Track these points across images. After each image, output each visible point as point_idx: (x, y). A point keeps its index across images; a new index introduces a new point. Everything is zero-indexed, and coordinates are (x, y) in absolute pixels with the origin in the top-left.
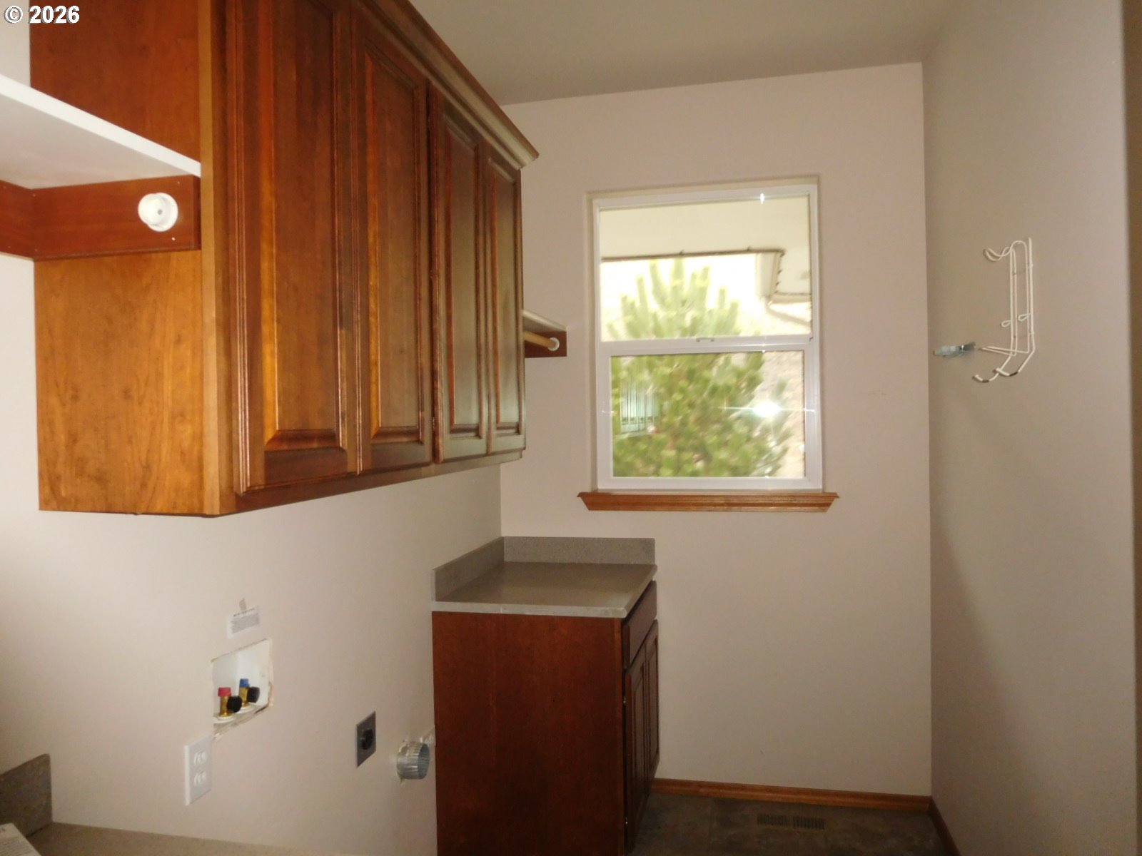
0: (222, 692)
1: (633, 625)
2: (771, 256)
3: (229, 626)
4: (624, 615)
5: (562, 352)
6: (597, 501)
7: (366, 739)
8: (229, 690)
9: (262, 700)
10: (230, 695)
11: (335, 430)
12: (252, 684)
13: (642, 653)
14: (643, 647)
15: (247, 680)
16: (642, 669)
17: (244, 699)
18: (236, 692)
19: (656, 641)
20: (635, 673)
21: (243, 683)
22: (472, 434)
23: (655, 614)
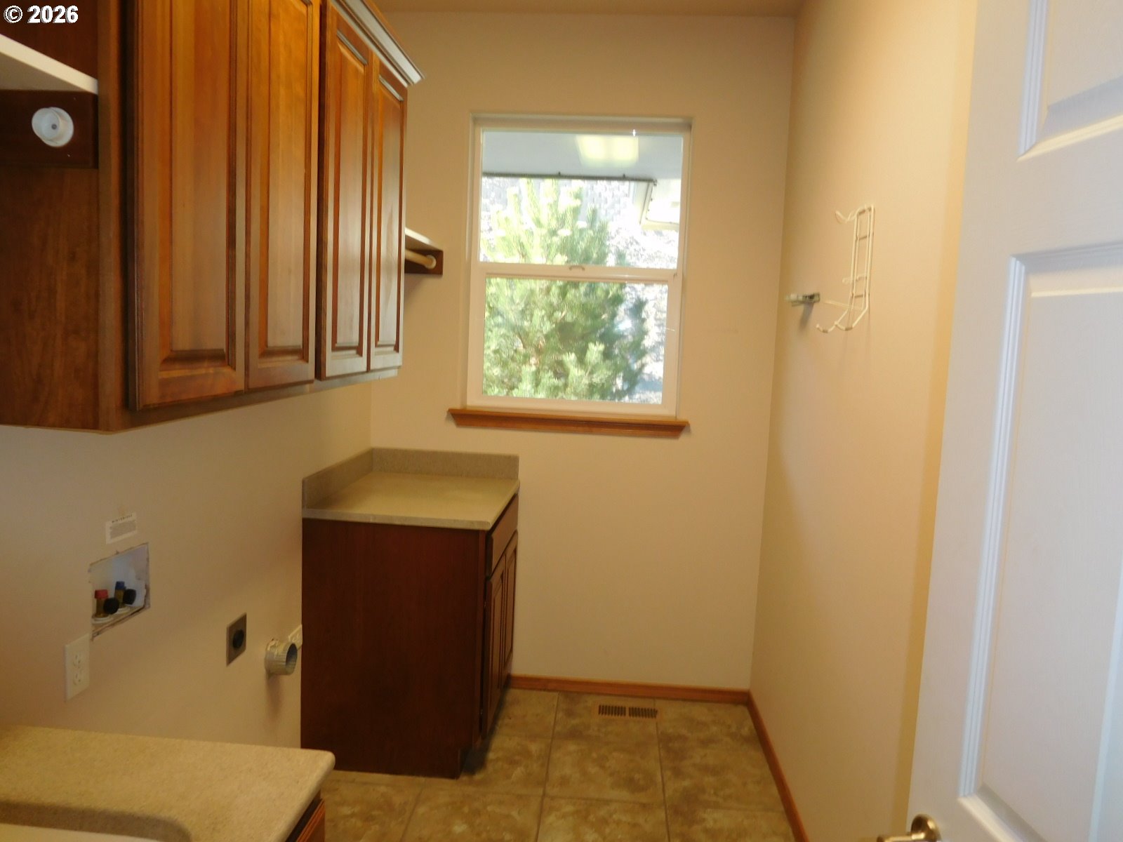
0: (97, 594)
1: (494, 535)
2: (643, 185)
3: (108, 532)
4: (488, 528)
5: (438, 271)
6: (465, 417)
7: (237, 639)
8: (105, 592)
9: (139, 602)
10: (107, 596)
11: (225, 351)
12: (128, 586)
13: (503, 561)
14: (504, 558)
15: (123, 583)
16: (502, 576)
17: (121, 601)
18: (111, 594)
19: (515, 551)
20: (495, 579)
21: (119, 586)
22: (354, 352)
23: (516, 524)
